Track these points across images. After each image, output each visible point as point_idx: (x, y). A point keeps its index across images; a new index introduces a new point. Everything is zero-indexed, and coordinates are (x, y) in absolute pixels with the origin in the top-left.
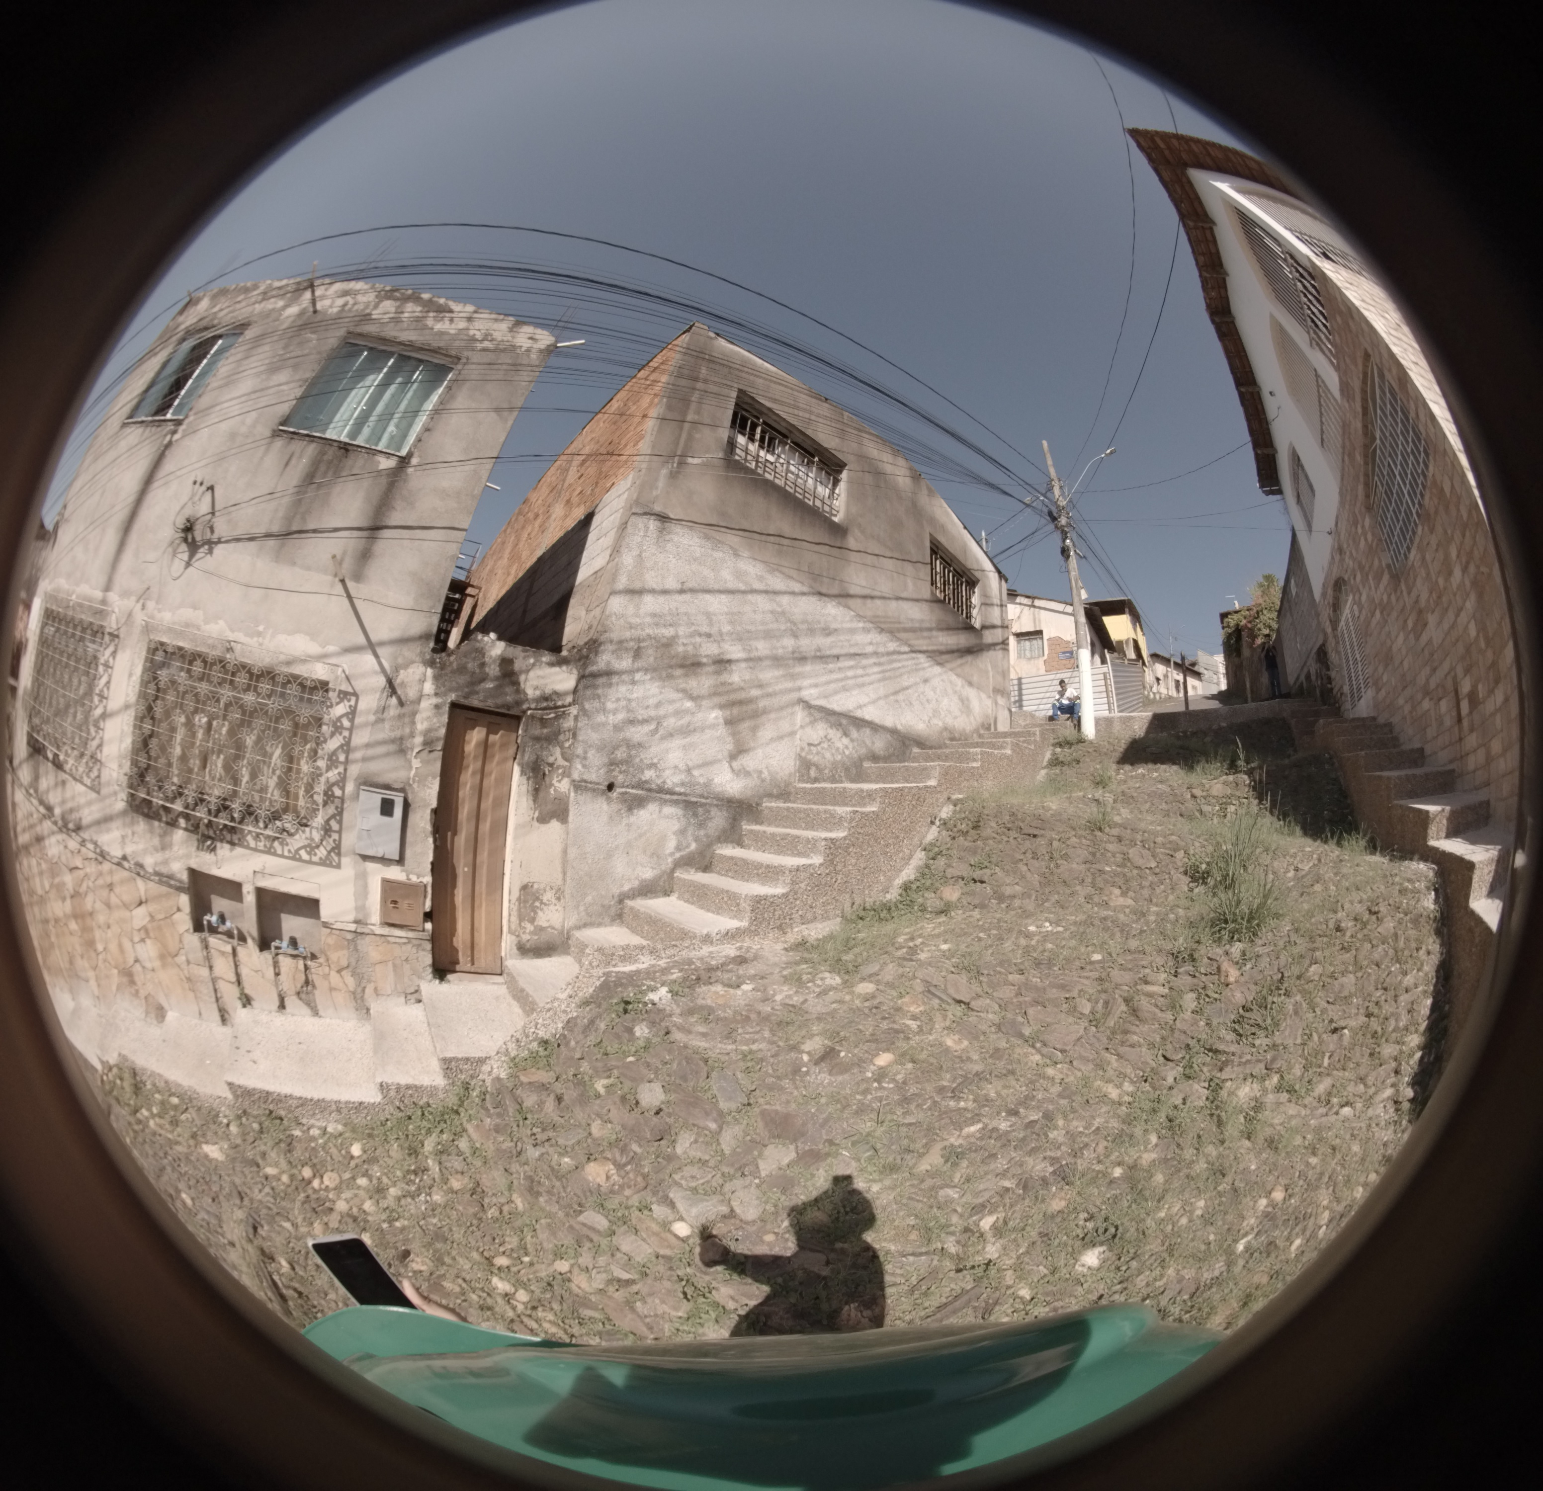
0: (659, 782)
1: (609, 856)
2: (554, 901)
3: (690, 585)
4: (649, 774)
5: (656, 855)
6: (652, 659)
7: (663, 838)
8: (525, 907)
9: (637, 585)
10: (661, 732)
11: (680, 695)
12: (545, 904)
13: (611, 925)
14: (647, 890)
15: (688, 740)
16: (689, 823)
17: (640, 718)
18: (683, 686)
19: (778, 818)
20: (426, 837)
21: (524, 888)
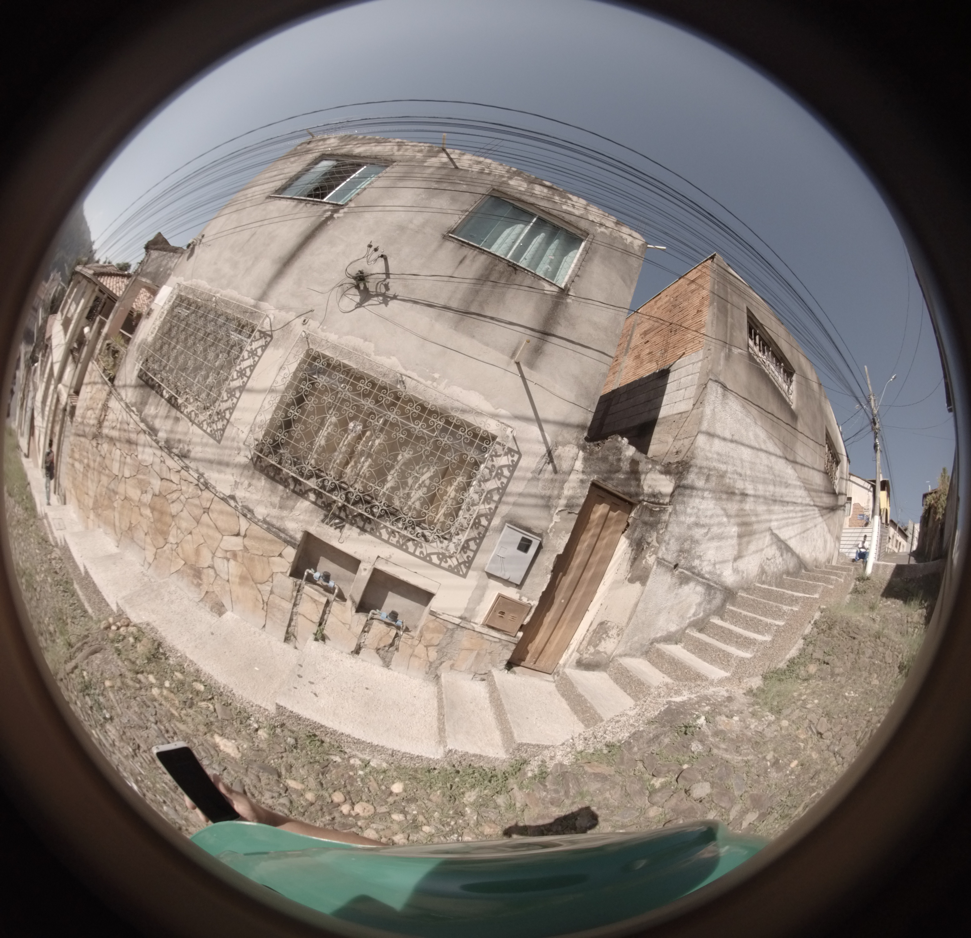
0: (699, 569)
1: (659, 612)
2: (615, 636)
3: (736, 438)
4: (696, 563)
5: (682, 617)
6: (714, 484)
7: (689, 607)
8: (596, 637)
9: (712, 431)
10: (709, 535)
11: (722, 512)
12: (609, 637)
13: (639, 658)
14: (669, 639)
15: (719, 543)
16: (705, 599)
17: (701, 523)
18: (725, 506)
19: (745, 604)
20: (547, 573)
21: (602, 624)
